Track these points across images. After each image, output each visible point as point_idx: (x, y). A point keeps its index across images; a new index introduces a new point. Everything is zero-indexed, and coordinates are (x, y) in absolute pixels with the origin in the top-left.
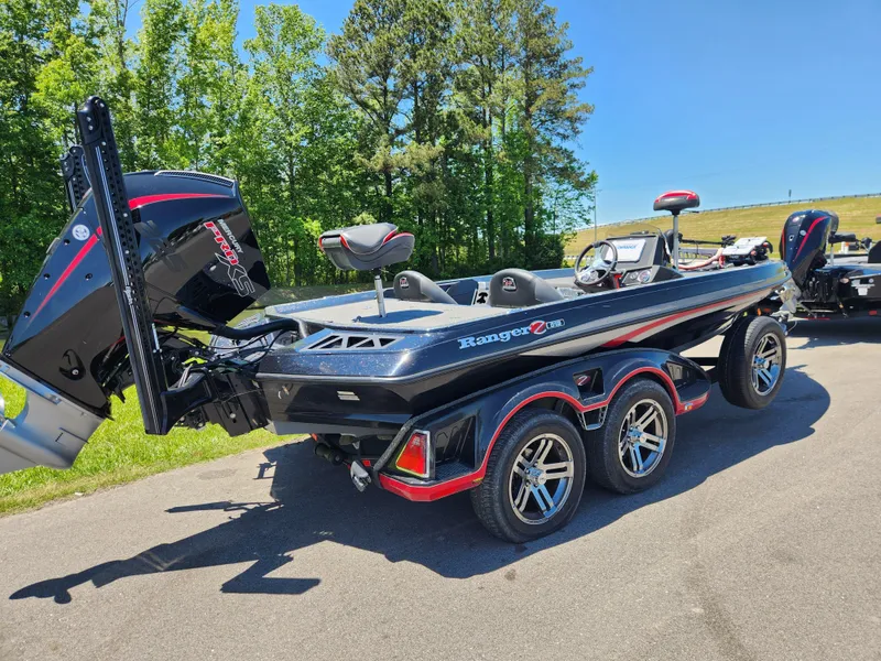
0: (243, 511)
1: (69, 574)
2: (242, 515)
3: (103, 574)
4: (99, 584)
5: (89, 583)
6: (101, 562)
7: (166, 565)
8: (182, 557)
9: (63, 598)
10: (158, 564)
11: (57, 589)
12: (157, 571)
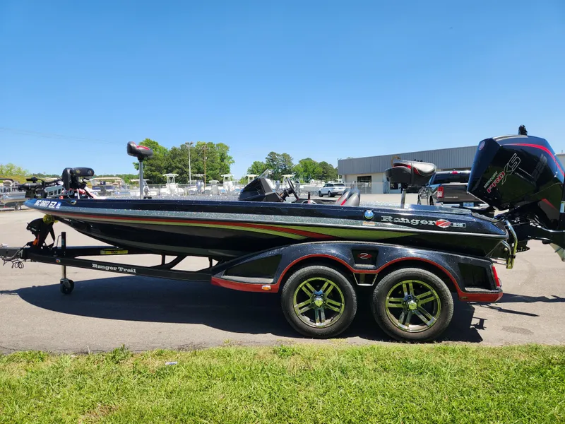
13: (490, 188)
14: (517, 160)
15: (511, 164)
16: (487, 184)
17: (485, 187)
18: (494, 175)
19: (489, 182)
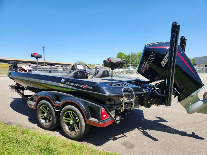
0: (145, 130)
1: (191, 138)
2: (146, 129)
3: (184, 134)
4: (186, 132)
5: (187, 133)
6: (183, 136)
7: (171, 129)
8: (167, 129)
9: (193, 133)
10: (172, 130)
11: (194, 136)
12: (174, 129)
13: (143, 71)
14: (154, 56)
15: (151, 58)
16: (142, 69)
17: (141, 70)
18: (144, 64)
19: (142, 67)
